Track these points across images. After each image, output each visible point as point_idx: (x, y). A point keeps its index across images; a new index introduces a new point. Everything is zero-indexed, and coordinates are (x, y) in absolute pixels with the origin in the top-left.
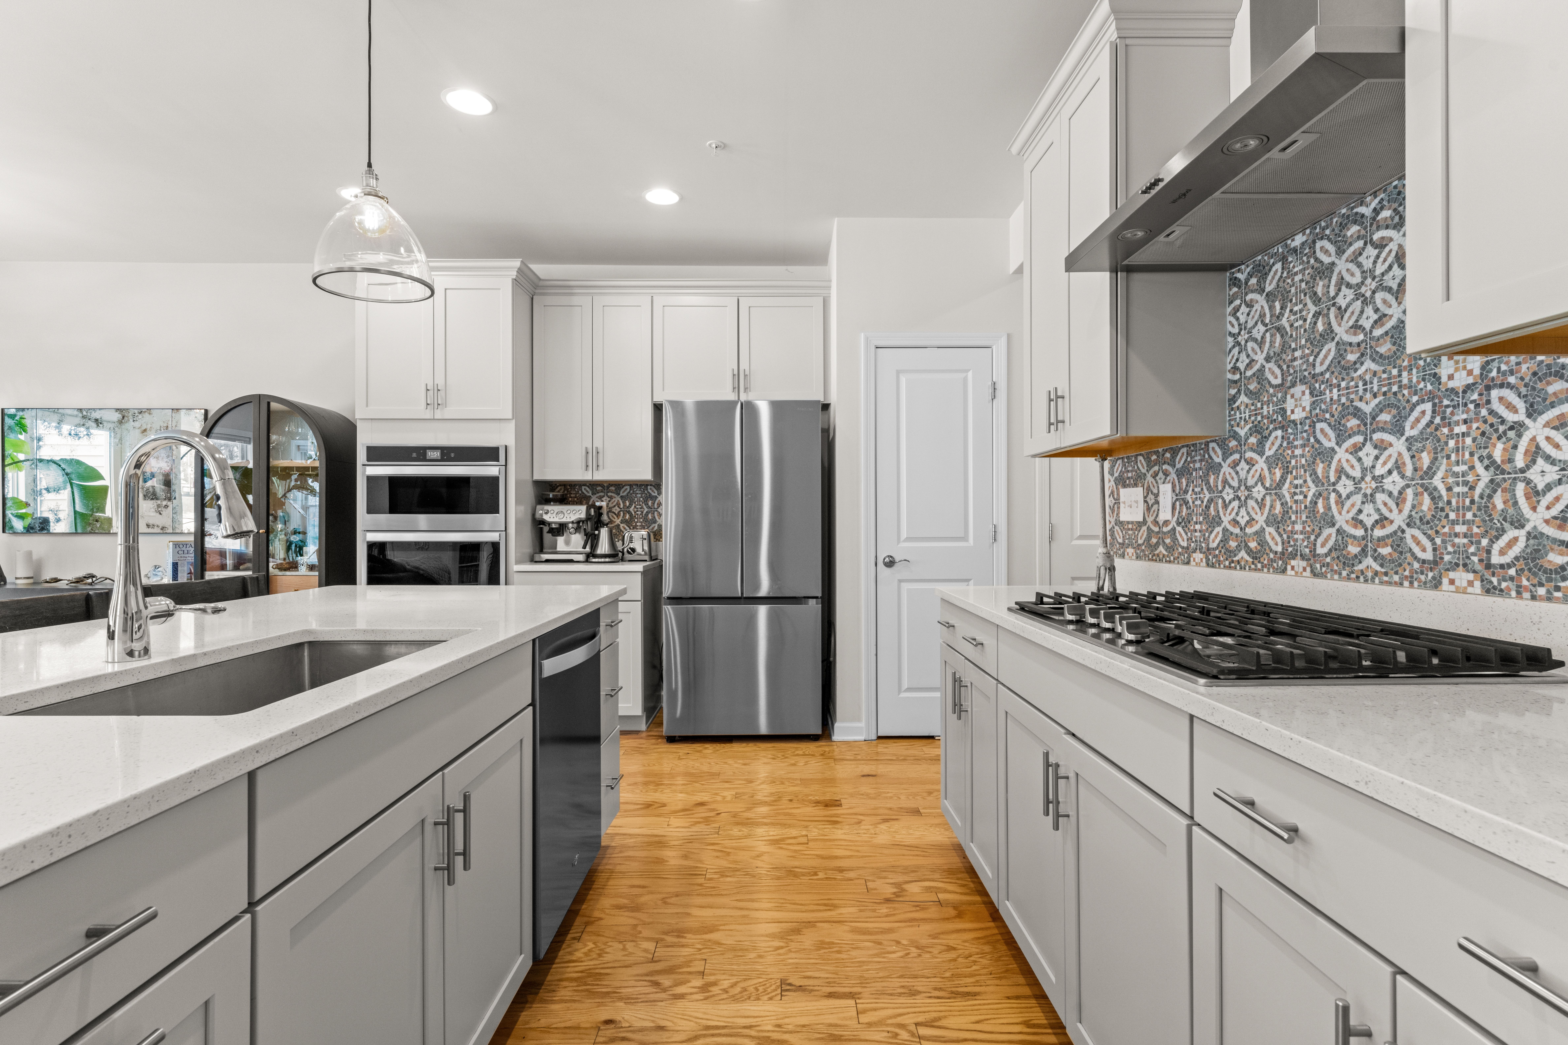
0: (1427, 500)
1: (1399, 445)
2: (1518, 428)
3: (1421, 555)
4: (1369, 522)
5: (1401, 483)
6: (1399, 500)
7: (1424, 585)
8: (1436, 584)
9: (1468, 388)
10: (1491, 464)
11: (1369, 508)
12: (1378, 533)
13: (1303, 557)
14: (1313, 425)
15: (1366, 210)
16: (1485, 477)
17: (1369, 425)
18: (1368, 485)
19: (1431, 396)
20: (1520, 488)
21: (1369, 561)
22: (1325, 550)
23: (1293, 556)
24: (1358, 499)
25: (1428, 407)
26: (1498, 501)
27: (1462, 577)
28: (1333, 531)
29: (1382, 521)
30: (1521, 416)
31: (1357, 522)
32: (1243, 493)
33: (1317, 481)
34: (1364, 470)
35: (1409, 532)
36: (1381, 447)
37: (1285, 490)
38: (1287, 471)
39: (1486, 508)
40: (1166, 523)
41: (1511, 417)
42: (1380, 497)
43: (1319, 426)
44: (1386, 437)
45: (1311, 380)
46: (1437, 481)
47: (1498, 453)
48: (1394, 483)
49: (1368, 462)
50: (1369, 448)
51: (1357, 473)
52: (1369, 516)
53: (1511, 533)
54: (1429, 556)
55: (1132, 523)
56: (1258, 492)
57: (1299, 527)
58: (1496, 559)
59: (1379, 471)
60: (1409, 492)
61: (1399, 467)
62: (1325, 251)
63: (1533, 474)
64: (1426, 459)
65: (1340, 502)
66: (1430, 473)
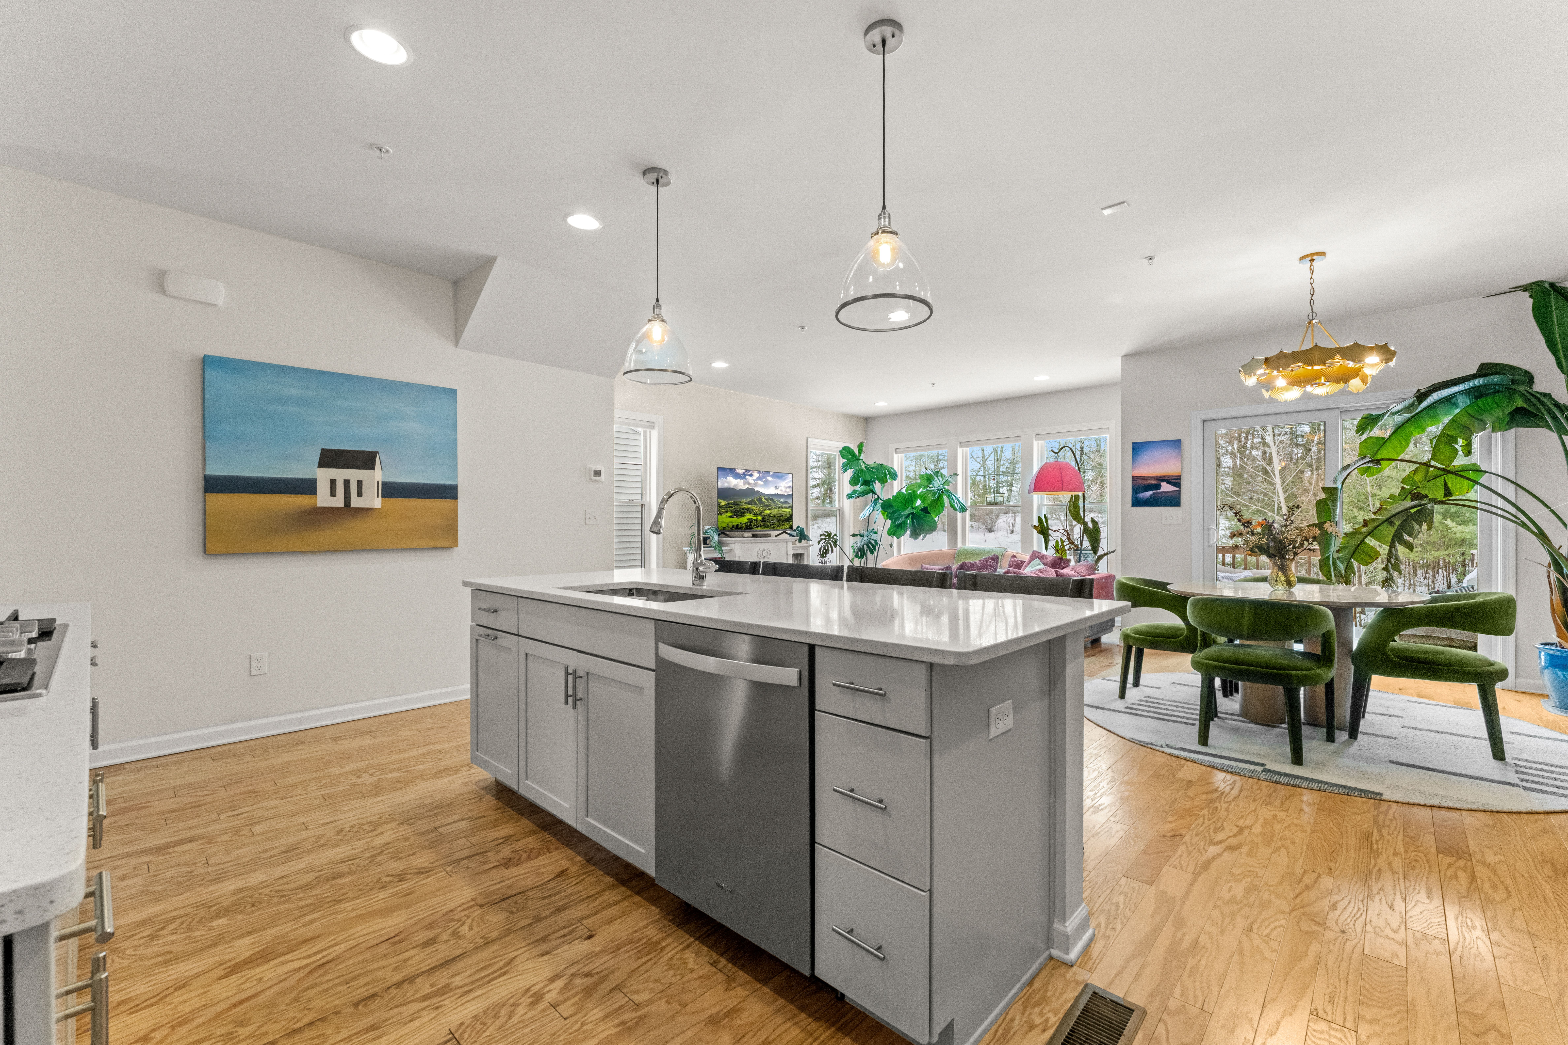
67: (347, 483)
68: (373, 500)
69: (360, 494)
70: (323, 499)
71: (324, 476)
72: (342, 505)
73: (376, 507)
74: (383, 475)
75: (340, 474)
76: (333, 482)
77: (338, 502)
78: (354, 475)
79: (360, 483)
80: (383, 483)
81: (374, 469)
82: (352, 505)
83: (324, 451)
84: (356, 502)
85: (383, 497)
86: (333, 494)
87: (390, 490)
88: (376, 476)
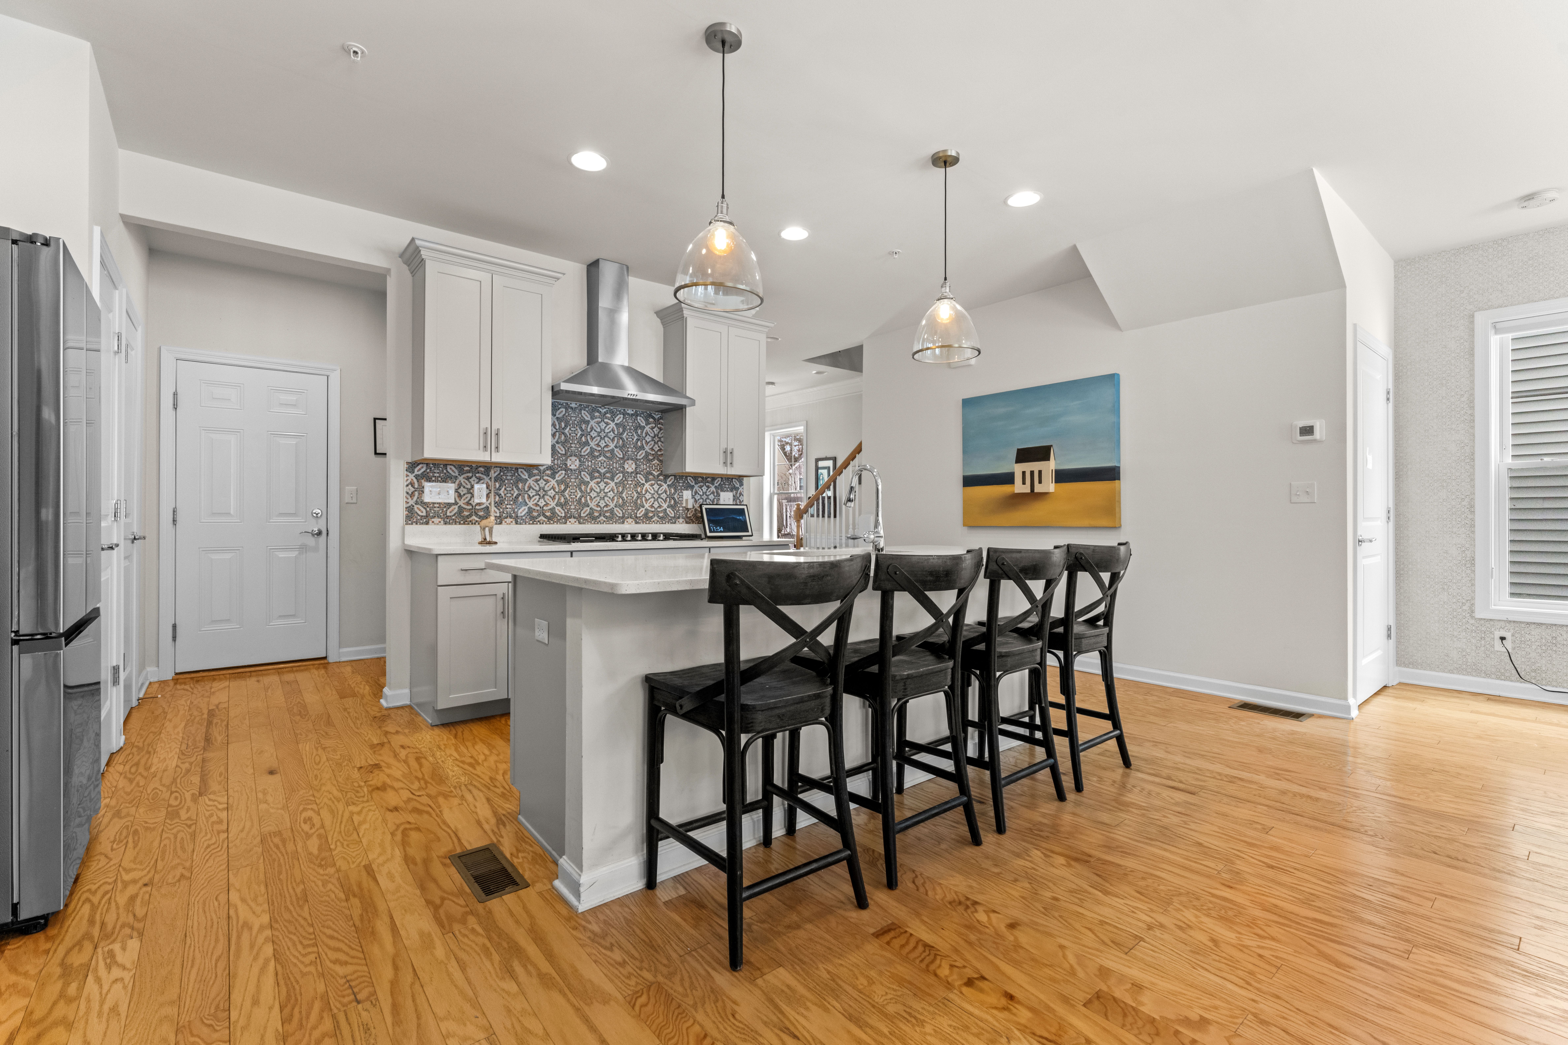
0: (621, 500)
1: (612, 484)
2: (643, 484)
3: (619, 515)
4: (602, 506)
5: (613, 495)
6: (613, 500)
7: (620, 523)
8: (623, 523)
9: (632, 473)
10: (637, 492)
11: (602, 502)
12: (605, 509)
13: (574, 518)
14: (580, 472)
15: (603, 411)
16: (636, 495)
17: (603, 476)
18: (602, 494)
19: (622, 472)
20: (644, 499)
21: (602, 518)
22: (585, 515)
23: (570, 517)
24: (598, 499)
25: (621, 475)
26: (639, 501)
27: (630, 520)
28: (588, 508)
29: (607, 505)
30: (644, 482)
31: (598, 505)
32: (541, 493)
33: (581, 491)
34: (601, 490)
35: (615, 509)
36: (607, 484)
37: (566, 493)
38: (567, 486)
39: (636, 503)
40: (479, 504)
41: (642, 482)
42: (606, 498)
43: (582, 473)
44: (608, 481)
45: (580, 457)
46: (624, 495)
47: (639, 490)
48: (611, 494)
49: (602, 487)
50: (602, 483)
51: (598, 490)
52: (602, 504)
53: (642, 509)
54: (621, 515)
55: (439, 503)
56: (551, 493)
57: (573, 507)
58: (638, 515)
59: (606, 490)
60: (616, 498)
61: (612, 490)
62: (586, 415)
63: (646, 496)
64: (621, 489)
65: (591, 499)
66: (622, 493)
67: (1032, 473)
68: (1049, 486)
69: (1040, 482)
70: (1019, 487)
71: (1018, 469)
72: (1028, 491)
73: (1051, 491)
74: (1056, 464)
75: (1028, 467)
76: (1024, 473)
77: (1026, 489)
78: (1035, 466)
79: (1040, 472)
80: (1056, 471)
81: (1049, 460)
82: (1036, 491)
83: (1019, 450)
84: (1038, 488)
85: (1056, 482)
86: (1024, 483)
87: (1062, 477)
88: (1050, 466)
